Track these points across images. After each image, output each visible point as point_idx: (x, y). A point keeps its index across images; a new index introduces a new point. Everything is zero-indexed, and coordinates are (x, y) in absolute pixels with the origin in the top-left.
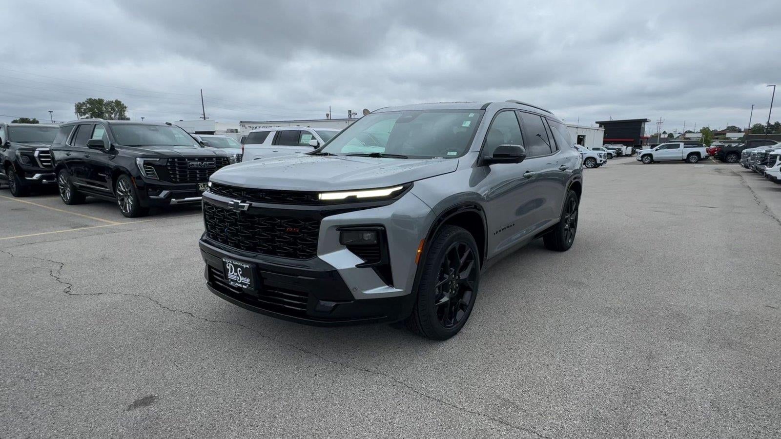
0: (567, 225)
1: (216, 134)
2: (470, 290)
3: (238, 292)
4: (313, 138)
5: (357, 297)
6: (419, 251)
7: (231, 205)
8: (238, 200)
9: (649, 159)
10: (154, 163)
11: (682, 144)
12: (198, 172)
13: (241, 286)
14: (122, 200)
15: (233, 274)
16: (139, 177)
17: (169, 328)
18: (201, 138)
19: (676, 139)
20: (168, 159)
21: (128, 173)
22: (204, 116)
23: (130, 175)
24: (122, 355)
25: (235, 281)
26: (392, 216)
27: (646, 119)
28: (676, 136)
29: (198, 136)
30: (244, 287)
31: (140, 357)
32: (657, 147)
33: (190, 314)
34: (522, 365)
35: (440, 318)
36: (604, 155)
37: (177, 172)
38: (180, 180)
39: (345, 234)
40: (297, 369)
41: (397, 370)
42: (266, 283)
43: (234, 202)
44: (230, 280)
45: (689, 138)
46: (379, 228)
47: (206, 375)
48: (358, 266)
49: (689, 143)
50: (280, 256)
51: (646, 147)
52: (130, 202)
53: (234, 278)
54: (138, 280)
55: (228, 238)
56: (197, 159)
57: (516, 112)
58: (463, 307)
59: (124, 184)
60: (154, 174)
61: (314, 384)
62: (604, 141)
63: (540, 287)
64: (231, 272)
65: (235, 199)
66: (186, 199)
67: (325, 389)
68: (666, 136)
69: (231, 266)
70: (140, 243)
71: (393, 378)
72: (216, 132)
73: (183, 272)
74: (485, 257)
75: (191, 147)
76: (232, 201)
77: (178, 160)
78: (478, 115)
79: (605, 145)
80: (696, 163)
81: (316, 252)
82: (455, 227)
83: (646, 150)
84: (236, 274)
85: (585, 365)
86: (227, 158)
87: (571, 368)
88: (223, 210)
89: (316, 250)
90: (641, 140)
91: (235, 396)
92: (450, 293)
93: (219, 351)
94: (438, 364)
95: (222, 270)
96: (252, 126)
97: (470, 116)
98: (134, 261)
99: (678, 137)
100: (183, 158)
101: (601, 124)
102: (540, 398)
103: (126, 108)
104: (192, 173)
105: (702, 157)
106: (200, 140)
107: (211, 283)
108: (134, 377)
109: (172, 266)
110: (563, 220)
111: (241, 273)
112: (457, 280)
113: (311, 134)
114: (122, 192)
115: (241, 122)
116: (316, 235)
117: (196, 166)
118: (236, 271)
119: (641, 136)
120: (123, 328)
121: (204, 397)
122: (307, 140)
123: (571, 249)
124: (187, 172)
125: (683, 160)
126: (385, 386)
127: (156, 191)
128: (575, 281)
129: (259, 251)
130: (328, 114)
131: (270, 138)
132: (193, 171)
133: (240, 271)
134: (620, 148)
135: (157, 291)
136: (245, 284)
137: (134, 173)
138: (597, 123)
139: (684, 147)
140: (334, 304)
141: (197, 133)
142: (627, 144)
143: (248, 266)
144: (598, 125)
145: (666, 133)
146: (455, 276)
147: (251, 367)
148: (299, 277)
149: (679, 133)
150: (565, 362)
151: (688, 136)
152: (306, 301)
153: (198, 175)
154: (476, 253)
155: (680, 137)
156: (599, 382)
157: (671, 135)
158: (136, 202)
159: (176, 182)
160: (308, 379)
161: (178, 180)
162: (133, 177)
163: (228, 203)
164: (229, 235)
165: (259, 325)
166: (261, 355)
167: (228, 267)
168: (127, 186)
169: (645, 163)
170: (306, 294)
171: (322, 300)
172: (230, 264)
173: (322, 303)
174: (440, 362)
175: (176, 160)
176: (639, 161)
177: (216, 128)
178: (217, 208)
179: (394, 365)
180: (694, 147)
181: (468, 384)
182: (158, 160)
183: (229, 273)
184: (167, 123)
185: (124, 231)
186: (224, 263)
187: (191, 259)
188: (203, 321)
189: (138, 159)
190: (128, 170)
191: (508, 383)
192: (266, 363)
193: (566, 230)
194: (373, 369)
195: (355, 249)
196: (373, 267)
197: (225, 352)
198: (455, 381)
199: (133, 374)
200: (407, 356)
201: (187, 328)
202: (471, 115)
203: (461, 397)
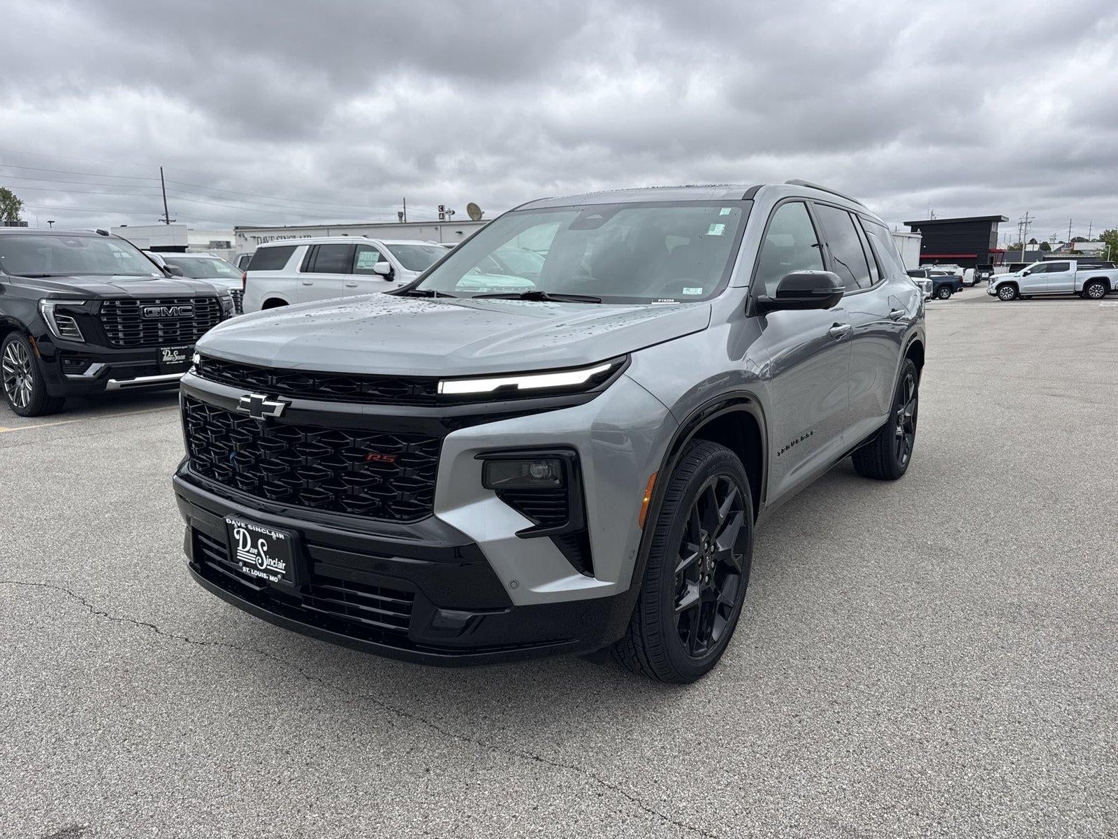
0: (899, 429)
1: (190, 252)
2: (736, 574)
3: (257, 588)
4: (382, 259)
5: (519, 599)
6: (646, 499)
7: (244, 404)
8: (261, 393)
9: (1012, 292)
10: (73, 309)
11: (1073, 264)
12: (160, 326)
13: (264, 576)
14: (13, 382)
15: (248, 552)
16: (46, 337)
17: (110, 661)
18: (164, 259)
19: (1055, 252)
20: (103, 301)
21: (24, 329)
22: (167, 217)
23: (27, 333)
24: (12, 723)
25: (254, 567)
26: (592, 426)
27: (1000, 216)
28: (1054, 248)
29: (157, 256)
30: (272, 578)
31: (50, 731)
32: (1025, 270)
33: (152, 626)
34: (865, 741)
35: (684, 636)
36: (927, 286)
37: (120, 327)
38: (125, 342)
39: (494, 468)
40: (387, 755)
41: (601, 756)
42: (319, 570)
43: (253, 399)
44: (241, 564)
45: (1080, 252)
46: (566, 453)
47: (191, 774)
48: (522, 534)
49: (1085, 261)
50: (353, 513)
51: (1001, 268)
52: (26, 385)
53: (251, 559)
54: (44, 552)
55: (235, 473)
56: (157, 302)
57: (807, 203)
58: (722, 610)
59: (16, 351)
60: (75, 331)
61: (427, 793)
62: (921, 259)
63: (862, 558)
64: (244, 546)
65: (255, 393)
66: (138, 379)
67: (450, 805)
68: (1036, 248)
69: (244, 533)
70: (47, 470)
71: (594, 776)
72: (189, 248)
73: (134, 533)
74: (761, 503)
75: (146, 278)
76: (247, 396)
77: (122, 304)
78: (739, 211)
79: (923, 266)
80: (1101, 298)
81: (430, 505)
82: (709, 443)
83: (1002, 274)
84: (256, 551)
85: (1000, 740)
86: (216, 298)
87: (972, 750)
88: (224, 415)
89: (432, 501)
90: (990, 255)
91: (257, 824)
92: (701, 582)
93: (215, 714)
94: (687, 742)
95: (225, 541)
96: (257, 235)
97: (721, 213)
98: (35, 508)
99: (1059, 249)
100: (131, 298)
101: (915, 226)
102: (923, 824)
103: (20, 203)
104: (147, 329)
105: (1113, 288)
106: (162, 264)
107: (197, 565)
108: (38, 778)
109: (112, 519)
110: (893, 419)
111: (265, 549)
112: (712, 553)
113: (376, 250)
114: (11, 366)
115: (237, 228)
116: (431, 470)
117: (156, 315)
118: (254, 545)
119: (990, 247)
120: (13, 660)
121: (189, 829)
122: (369, 264)
123: (907, 477)
124: (138, 326)
125: (1076, 293)
126: (581, 795)
127: (78, 363)
128: (931, 545)
129: (307, 503)
130: (402, 213)
131: (298, 258)
132: (151, 324)
133: (263, 545)
134: (953, 270)
135: (83, 576)
136: (275, 574)
137: (36, 330)
138: (906, 224)
139: (1078, 269)
140: (469, 617)
141: (154, 249)
142: (965, 264)
143: (281, 536)
144: (909, 228)
145: (1036, 243)
146: (709, 546)
147: (287, 753)
148: (394, 559)
149: (1061, 242)
150: (956, 733)
151: (1077, 246)
152: (408, 609)
153: (160, 333)
154: (748, 495)
155: (1063, 250)
156: (1042, 783)
157: (1045, 247)
158: (40, 386)
159: (118, 347)
160: (413, 779)
161: (121, 343)
162: (33, 338)
163: (238, 400)
164: (239, 468)
165: (297, 651)
166: (307, 722)
167: (237, 537)
168: (23, 355)
169: (1003, 300)
170: (410, 596)
171: (443, 608)
172: (242, 530)
173: (445, 613)
174: (690, 736)
175: (117, 303)
176: (994, 295)
177: (192, 240)
178: (212, 409)
179: (592, 745)
180: (1097, 268)
181: (759, 791)
182: (82, 303)
183: (240, 548)
184: (99, 232)
185: (16, 444)
186: (229, 528)
187: (150, 504)
188: (180, 642)
189: (44, 301)
190: (23, 325)
191: (844, 787)
192: (318, 741)
193: (898, 437)
194: (549, 754)
195: (514, 498)
196: (552, 536)
197: (230, 715)
198: (729, 784)
199: (36, 771)
200: (618, 723)
201: (148, 660)
202: (725, 211)
203: (750, 824)
